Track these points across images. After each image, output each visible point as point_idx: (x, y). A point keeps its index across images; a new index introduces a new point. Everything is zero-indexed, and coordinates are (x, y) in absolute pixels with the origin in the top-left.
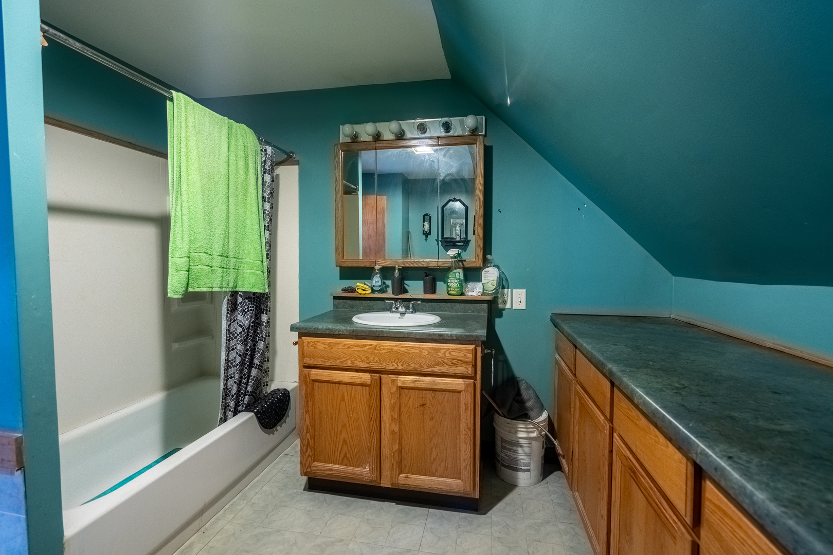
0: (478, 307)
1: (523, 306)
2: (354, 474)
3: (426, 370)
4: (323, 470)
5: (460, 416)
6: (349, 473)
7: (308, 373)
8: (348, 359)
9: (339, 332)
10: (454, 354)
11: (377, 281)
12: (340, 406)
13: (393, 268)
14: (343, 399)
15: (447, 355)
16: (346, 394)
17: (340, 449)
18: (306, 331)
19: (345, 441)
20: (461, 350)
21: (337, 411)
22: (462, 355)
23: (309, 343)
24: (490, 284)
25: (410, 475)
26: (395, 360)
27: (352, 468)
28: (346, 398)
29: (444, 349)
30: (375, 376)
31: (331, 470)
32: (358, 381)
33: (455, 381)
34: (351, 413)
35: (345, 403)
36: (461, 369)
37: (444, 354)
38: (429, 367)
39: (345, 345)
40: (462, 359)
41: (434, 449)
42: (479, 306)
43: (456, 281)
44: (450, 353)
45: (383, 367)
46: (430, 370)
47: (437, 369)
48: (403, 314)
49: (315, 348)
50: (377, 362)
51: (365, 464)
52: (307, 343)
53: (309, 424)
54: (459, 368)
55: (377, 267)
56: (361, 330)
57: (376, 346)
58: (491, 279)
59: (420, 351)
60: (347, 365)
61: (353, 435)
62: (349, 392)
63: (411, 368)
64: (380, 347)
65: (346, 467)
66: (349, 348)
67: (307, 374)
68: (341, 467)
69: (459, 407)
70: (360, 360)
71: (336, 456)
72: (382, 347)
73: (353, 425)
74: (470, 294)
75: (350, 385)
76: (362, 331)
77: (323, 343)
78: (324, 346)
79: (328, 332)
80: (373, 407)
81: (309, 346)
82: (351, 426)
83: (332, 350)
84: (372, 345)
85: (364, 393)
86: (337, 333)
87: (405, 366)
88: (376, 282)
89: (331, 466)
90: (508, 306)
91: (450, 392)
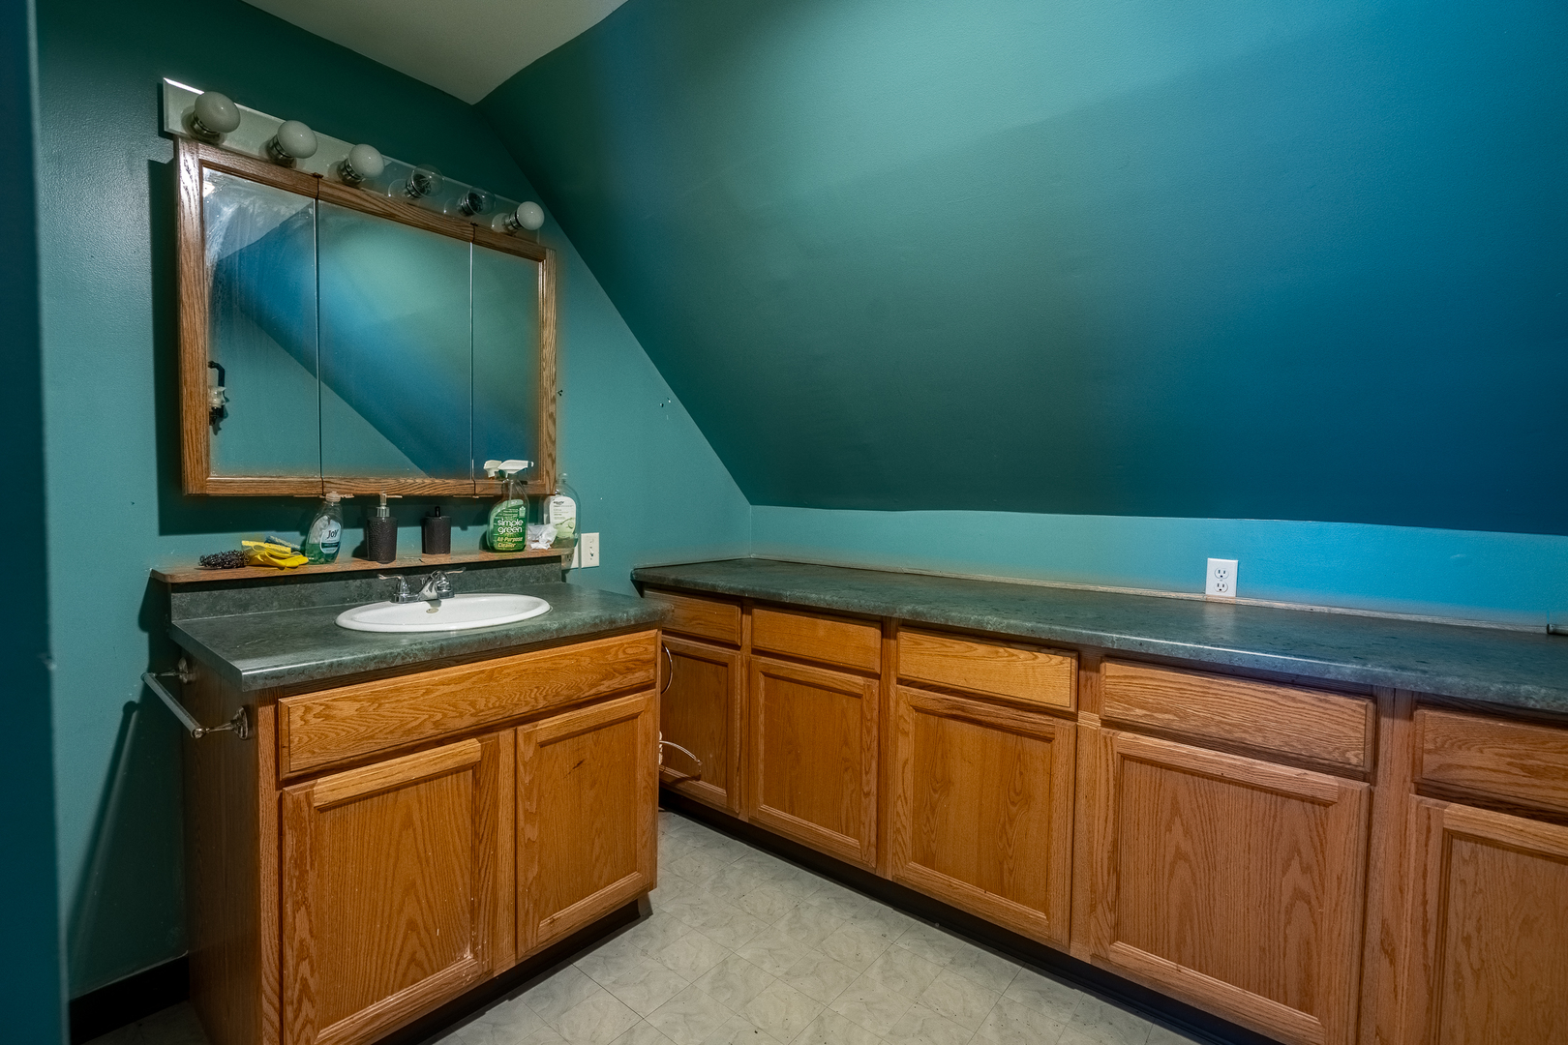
0: (547, 570)
1: (595, 562)
2: (440, 987)
3: (587, 694)
4: (353, 1034)
5: (635, 758)
6: (426, 995)
7: (307, 795)
8: (425, 720)
9: (403, 658)
10: (629, 651)
11: (326, 531)
12: (399, 843)
13: (375, 499)
14: (408, 823)
15: (621, 655)
16: (415, 806)
17: (397, 951)
18: (302, 678)
19: (412, 925)
20: (639, 642)
21: (392, 861)
22: (642, 649)
23: (308, 709)
24: (565, 525)
25: (556, 915)
26: (532, 690)
27: (430, 979)
28: (416, 816)
29: (615, 646)
30: (490, 739)
31: (378, 1016)
32: (450, 764)
33: (630, 699)
34: (429, 847)
35: (414, 830)
36: (639, 677)
37: (616, 654)
38: (592, 686)
39: (417, 687)
40: (641, 657)
41: (596, 840)
42: (548, 568)
43: (517, 523)
44: (624, 652)
45: (507, 714)
46: (593, 691)
47: (604, 687)
48: (434, 602)
49: (327, 717)
50: (494, 708)
51: (462, 950)
52: (300, 712)
53: (306, 935)
54: (637, 675)
55: (334, 497)
56: (461, 643)
57: (493, 671)
58: (567, 516)
59: (577, 660)
60: (422, 736)
61: (432, 900)
62: (424, 801)
63: (562, 698)
64: (500, 673)
65: (414, 987)
66: (428, 692)
67: (302, 798)
68: (402, 993)
69: (634, 745)
70: (454, 714)
71: (385, 976)
72: (505, 671)
73: (433, 875)
74: (534, 546)
75: (425, 781)
76: (464, 645)
77: (354, 699)
78: (357, 705)
79: (372, 667)
80: (487, 808)
81: (309, 717)
82: (428, 880)
83: (381, 711)
84: (482, 672)
85: (462, 787)
86: (398, 662)
87: (549, 698)
88: (331, 534)
89: (372, 1009)
90: (575, 564)
91: (622, 722)
